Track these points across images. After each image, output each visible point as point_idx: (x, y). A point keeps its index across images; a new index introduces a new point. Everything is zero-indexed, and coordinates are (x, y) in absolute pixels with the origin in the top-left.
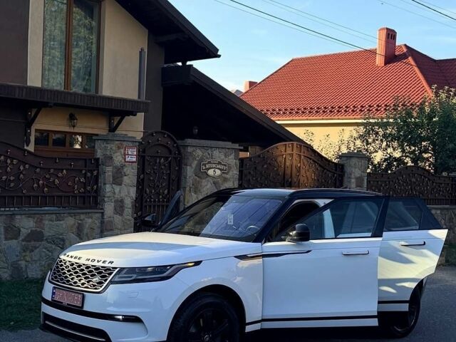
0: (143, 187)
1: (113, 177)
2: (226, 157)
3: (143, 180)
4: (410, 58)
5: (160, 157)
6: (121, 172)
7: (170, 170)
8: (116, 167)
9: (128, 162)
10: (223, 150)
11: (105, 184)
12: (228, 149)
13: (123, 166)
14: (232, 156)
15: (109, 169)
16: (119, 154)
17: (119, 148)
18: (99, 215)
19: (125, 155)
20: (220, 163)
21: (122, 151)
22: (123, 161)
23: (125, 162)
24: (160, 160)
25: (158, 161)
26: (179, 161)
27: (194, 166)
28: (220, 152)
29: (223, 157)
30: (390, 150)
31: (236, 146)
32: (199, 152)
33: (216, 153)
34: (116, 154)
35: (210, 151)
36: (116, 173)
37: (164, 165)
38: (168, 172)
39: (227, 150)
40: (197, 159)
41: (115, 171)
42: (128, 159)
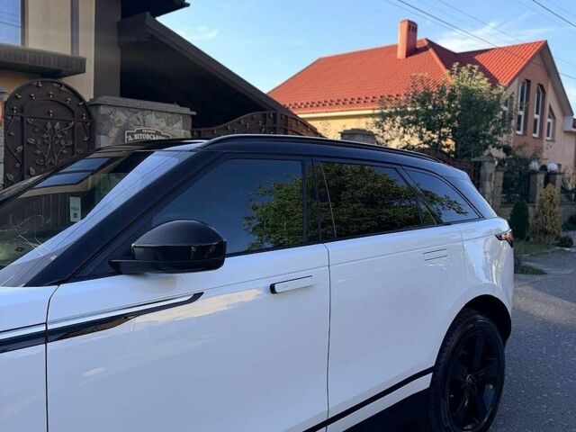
2: (168, 124)
3: (21, 153)
4: (431, 50)
5: (53, 121)
7: (73, 140)
10: (164, 114)
12: (172, 113)
14: (179, 125)
20: (158, 134)
24: (53, 125)
25: (49, 126)
26: (90, 128)
27: (113, 135)
28: (157, 117)
29: (164, 124)
30: (407, 137)
31: (187, 111)
32: (121, 116)
33: (151, 118)
35: (139, 115)
37: (62, 133)
38: (70, 143)
39: (170, 115)
40: (119, 125)
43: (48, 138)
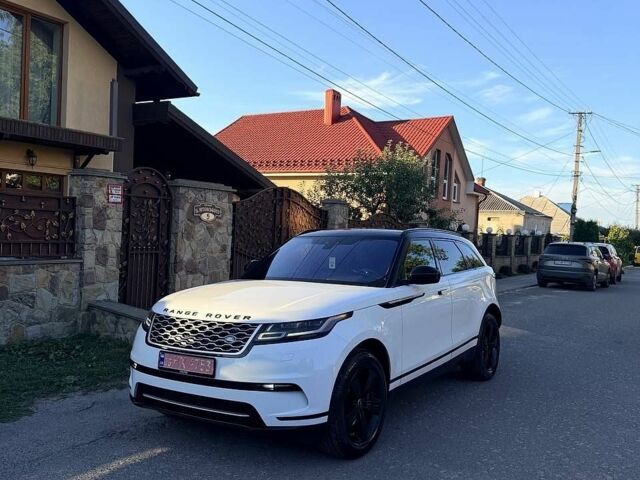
0: (129, 233)
1: (94, 220)
3: (128, 224)
4: (354, 119)
5: (148, 199)
6: (103, 215)
7: (159, 213)
8: (97, 209)
9: (111, 203)
10: (217, 192)
11: (84, 228)
12: (222, 191)
13: (106, 208)
15: (89, 210)
16: (100, 193)
17: (101, 186)
18: (78, 266)
19: (108, 194)
20: (213, 207)
21: (105, 189)
22: (106, 201)
24: (148, 202)
25: (145, 203)
26: (169, 204)
27: (186, 209)
28: (213, 195)
29: (217, 200)
31: (230, 189)
32: (192, 194)
33: (209, 195)
34: (97, 193)
35: (203, 193)
36: (98, 215)
37: (153, 208)
38: (158, 215)
39: (220, 193)
40: (190, 201)
41: (96, 213)
42: (112, 200)
43: (144, 212)
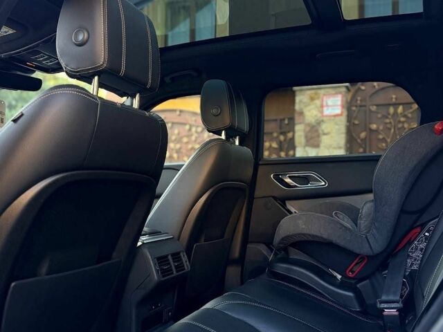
1: (306, 137)
3: (364, 139)
5: (396, 105)
6: (317, 131)
8: (309, 124)
9: (327, 116)
13: (319, 123)
16: (312, 106)
17: (312, 99)
19: (322, 106)
21: (318, 102)
22: (319, 115)
23: (323, 116)
24: (396, 109)
25: (392, 111)
34: (309, 108)
36: (310, 131)
37: (405, 116)
41: (308, 129)
42: (327, 112)
43: (390, 123)
